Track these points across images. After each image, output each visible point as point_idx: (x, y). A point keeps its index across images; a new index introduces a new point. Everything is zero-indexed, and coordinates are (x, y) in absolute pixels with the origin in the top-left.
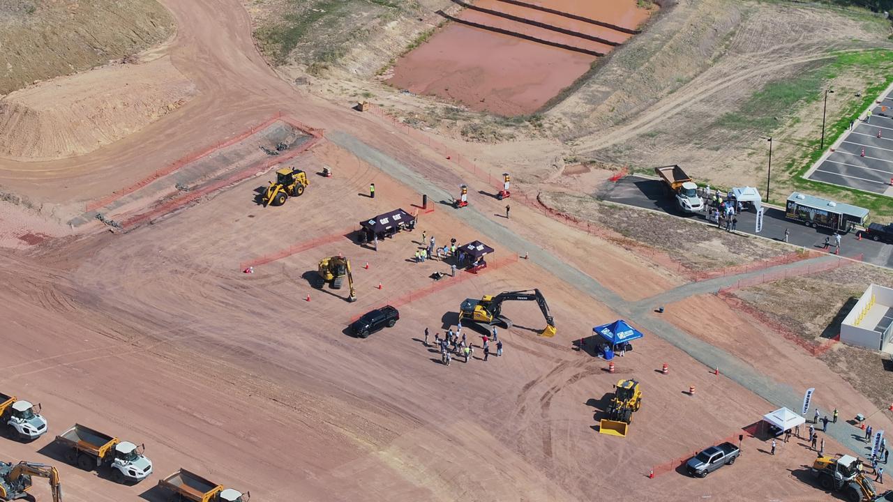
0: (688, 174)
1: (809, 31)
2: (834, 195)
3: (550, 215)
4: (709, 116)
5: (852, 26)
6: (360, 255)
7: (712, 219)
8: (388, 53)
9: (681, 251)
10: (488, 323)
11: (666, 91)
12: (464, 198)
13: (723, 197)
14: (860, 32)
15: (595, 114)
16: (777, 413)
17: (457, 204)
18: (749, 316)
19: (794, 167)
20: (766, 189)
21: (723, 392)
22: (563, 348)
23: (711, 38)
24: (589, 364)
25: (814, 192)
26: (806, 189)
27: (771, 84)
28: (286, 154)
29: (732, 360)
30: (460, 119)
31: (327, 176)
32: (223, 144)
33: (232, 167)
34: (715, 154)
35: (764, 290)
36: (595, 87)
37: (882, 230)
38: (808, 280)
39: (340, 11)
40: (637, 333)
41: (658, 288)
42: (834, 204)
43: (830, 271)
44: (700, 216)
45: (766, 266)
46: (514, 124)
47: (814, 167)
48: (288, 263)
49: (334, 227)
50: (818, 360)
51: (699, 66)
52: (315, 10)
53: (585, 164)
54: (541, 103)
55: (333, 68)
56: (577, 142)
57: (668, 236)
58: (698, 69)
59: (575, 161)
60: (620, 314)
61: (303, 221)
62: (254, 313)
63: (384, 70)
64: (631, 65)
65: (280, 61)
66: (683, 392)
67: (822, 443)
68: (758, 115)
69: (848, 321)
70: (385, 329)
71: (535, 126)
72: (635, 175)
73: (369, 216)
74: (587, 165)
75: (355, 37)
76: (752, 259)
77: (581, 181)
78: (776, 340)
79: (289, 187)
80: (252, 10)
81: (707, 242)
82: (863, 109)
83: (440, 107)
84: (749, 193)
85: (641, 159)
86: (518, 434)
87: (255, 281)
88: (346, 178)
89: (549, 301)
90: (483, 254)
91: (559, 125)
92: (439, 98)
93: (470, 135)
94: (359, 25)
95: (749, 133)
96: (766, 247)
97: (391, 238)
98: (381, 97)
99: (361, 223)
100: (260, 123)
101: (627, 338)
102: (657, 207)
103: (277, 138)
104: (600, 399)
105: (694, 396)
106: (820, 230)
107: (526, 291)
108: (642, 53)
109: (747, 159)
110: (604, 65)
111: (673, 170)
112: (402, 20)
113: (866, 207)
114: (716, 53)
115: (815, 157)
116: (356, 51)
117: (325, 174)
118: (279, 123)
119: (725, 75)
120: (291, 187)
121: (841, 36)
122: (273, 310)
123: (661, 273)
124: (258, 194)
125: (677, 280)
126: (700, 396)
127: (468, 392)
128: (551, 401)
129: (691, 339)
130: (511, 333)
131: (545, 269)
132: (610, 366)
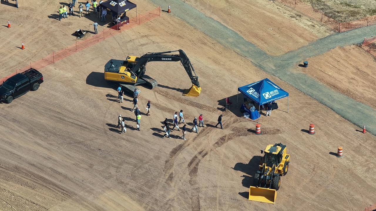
10: (133, 84)
21: (371, 152)
24: (236, 125)
41: (302, 41)
66: (331, 153)
70: (29, 93)
86: (167, 204)
101: (273, 97)
104: (247, 163)
105: (342, 157)
107: (169, 52)
125: (321, 31)
126: (349, 157)
127: (115, 159)
128: (199, 167)
129: (336, 95)
130: (156, 93)
131: (188, 23)
132: (257, 127)
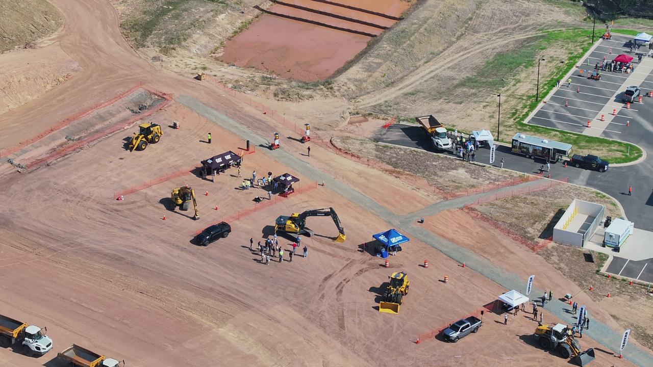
0: (440, 121)
1: (526, 16)
2: (546, 135)
3: (340, 153)
4: (454, 79)
5: (557, 12)
6: (201, 185)
7: (458, 154)
8: (219, 37)
9: (436, 178)
10: (296, 233)
11: (422, 61)
12: (277, 142)
13: (465, 138)
14: (563, 16)
15: (371, 79)
16: (508, 294)
17: (271, 147)
18: (486, 224)
19: (517, 115)
20: (497, 131)
21: (468, 280)
22: (351, 251)
23: (455, 22)
24: (370, 261)
25: (532, 133)
26: (526, 130)
27: (500, 54)
28: (146, 113)
29: (475, 257)
30: (272, 85)
31: (176, 128)
32: (99, 106)
33: (106, 123)
34: (459, 107)
35: (497, 205)
36: (371, 60)
37: (582, 160)
38: (529, 197)
39: (183, 7)
40: (405, 238)
41: (420, 205)
42: (547, 141)
43: (545, 190)
44: (449, 152)
45: (498, 187)
46: (312, 87)
47: (532, 115)
48: (150, 193)
49: (182, 166)
50: (537, 255)
51: (446, 42)
52: (165, 7)
53: (364, 116)
54: (332, 72)
55: (179, 49)
56: (359, 100)
57: (426, 167)
58: (446, 45)
59: (357, 113)
60: (392, 225)
61: (159, 161)
62: (124, 229)
63: (216, 49)
64: (397, 43)
65: (140, 44)
66: (439, 281)
67: (541, 315)
68: (490, 78)
69: (559, 226)
70: (221, 239)
71: (328, 89)
72: (401, 123)
73: (207, 157)
74: (366, 116)
75: (194, 26)
76: (488, 182)
77: (362, 128)
78: (507, 241)
79: (148, 137)
80: (119, 8)
81: (455, 171)
82: (566, 72)
83: (258, 76)
84: (485, 135)
85: (406, 111)
86: (319, 314)
87: (125, 206)
88: (190, 129)
89: (340, 216)
91: (345, 88)
92: (257, 69)
93: (280, 96)
94: (197, 17)
95: (484, 91)
96: (498, 174)
97: (224, 172)
98: (215, 69)
99: (202, 162)
100: (126, 90)
101: (398, 242)
102: (417, 146)
103: (139, 101)
104: (379, 287)
105: (447, 283)
106: (537, 160)
107: (323, 209)
108: (405, 34)
109: (483, 110)
110: (377, 43)
111: (429, 118)
112: (229, 13)
113: (570, 143)
114: (459, 33)
115: (532, 107)
116: (195, 36)
117: (175, 126)
118: (141, 90)
119: (466, 49)
120: (150, 137)
121: (549, 19)
122: (138, 227)
123: (421, 194)
124: (126, 142)
125: (434, 199)
126: (452, 283)
127: (283, 284)
128: (344, 289)
129: (444, 242)
130: (313, 240)
131: (337, 193)
132: (386, 262)
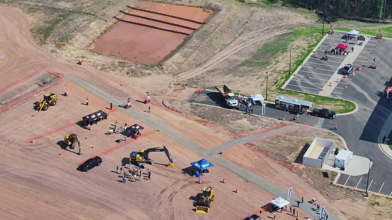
0: (230, 88)
1: (281, 20)
2: (296, 96)
3: (169, 110)
4: (238, 61)
5: (300, 17)
6: (83, 132)
7: (242, 109)
8: (92, 37)
9: (229, 125)
11: (218, 50)
12: (129, 104)
13: (246, 99)
14: (304, 19)
15: (187, 62)
16: (276, 200)
17: (126, 107)
18: (261, 154)
19: (278, 83)
20: (266, 94)
21: (251, 190)
22: (177, 173)
23: (237, 25)
24: (190, 180)
25: (288, 95)
26: (283, 93)
27: (265, 45)
28: (47, 86)
29: (255, 175)
30: (126, 67)
31: (67, 96)
32: (18, 82)
33: (23, 93)
34: (242, 79)
35: (267, 142)
36: (186, 50)
37: (319, 112)
38: (287, 136)
39: (69, 18)
40: (211, 165)
41: (219, 143)
42: (297, 101)
43: (297, 131)
44: (237, 108)
45: (268, 130)
46: (150, 68)
47: (287, 83)
48: (50, 137)
49: (70, 120)
50: (294, 174)
51: (232, 38)
52: (58, 18)
53: (183, 86)
54: (162, 58)
55: (67, 45)
56: (179, 76)
57: (223, 118)
58: (232, 39)
59: (179, 84)
60: (203, 156)
61: (56, 117)
62: (35, 162)
63: (90, 45)
64: (202, 38)
65: (43, 42)
66: (233, 191)
67: (297, 213)
68: (260, 60)
69: (306, 155)
70: (96, 167)
71: (160, 69)
72: (206, 90)
73: (86, 114)
74: (184, 86)
75: (76, 30)
76: (261, 127)
77: (182, 94)
78: (274, 165)
79: (49, 102)
80: (29, 19)
81: (240, 120)
82: (307, 55)
83: (116, 61)
84: (258, 97)
85: (209, 82)
86: (159, 214)
87: (35, 147)
88: (75, 96)
89: (170, 151)
90: (139, 130)
91: (171, 68)
92: (116, 57)
93: (131, 74)
94: (78, 24)
95: (257, 68)
96: (267, 122)
97: (97, 124)
98: (89, 58)
99: (83, 118)
100: (35, 72)
101: (207, 167)
102: (216, 105)
103: (43, 79)
104: (195, 196)
105: (238, 193)
106: (291, 112)
107: (159, 147)
108: (207, 34)
109: (256, 80)
110: (190, 39)
111: (223, 87)
112: (97, 21)
113: (311, 101)
114: (240, 32)
115: (287, 78)
116: (77, 37)
117: (65, 95)
118: (44, 72)
119: (244, 41)
120: (50, 102)
121: (295, 22)
122: (44, 160)
123: (220, 135)
124: (35, 105)
125: (228, 138)
126: (241, 192)
127: (135, 195)
128: (173, 198)
129: (235, 166)
130: (153, 166)
131: (168, 136)
132: (199, 180)
